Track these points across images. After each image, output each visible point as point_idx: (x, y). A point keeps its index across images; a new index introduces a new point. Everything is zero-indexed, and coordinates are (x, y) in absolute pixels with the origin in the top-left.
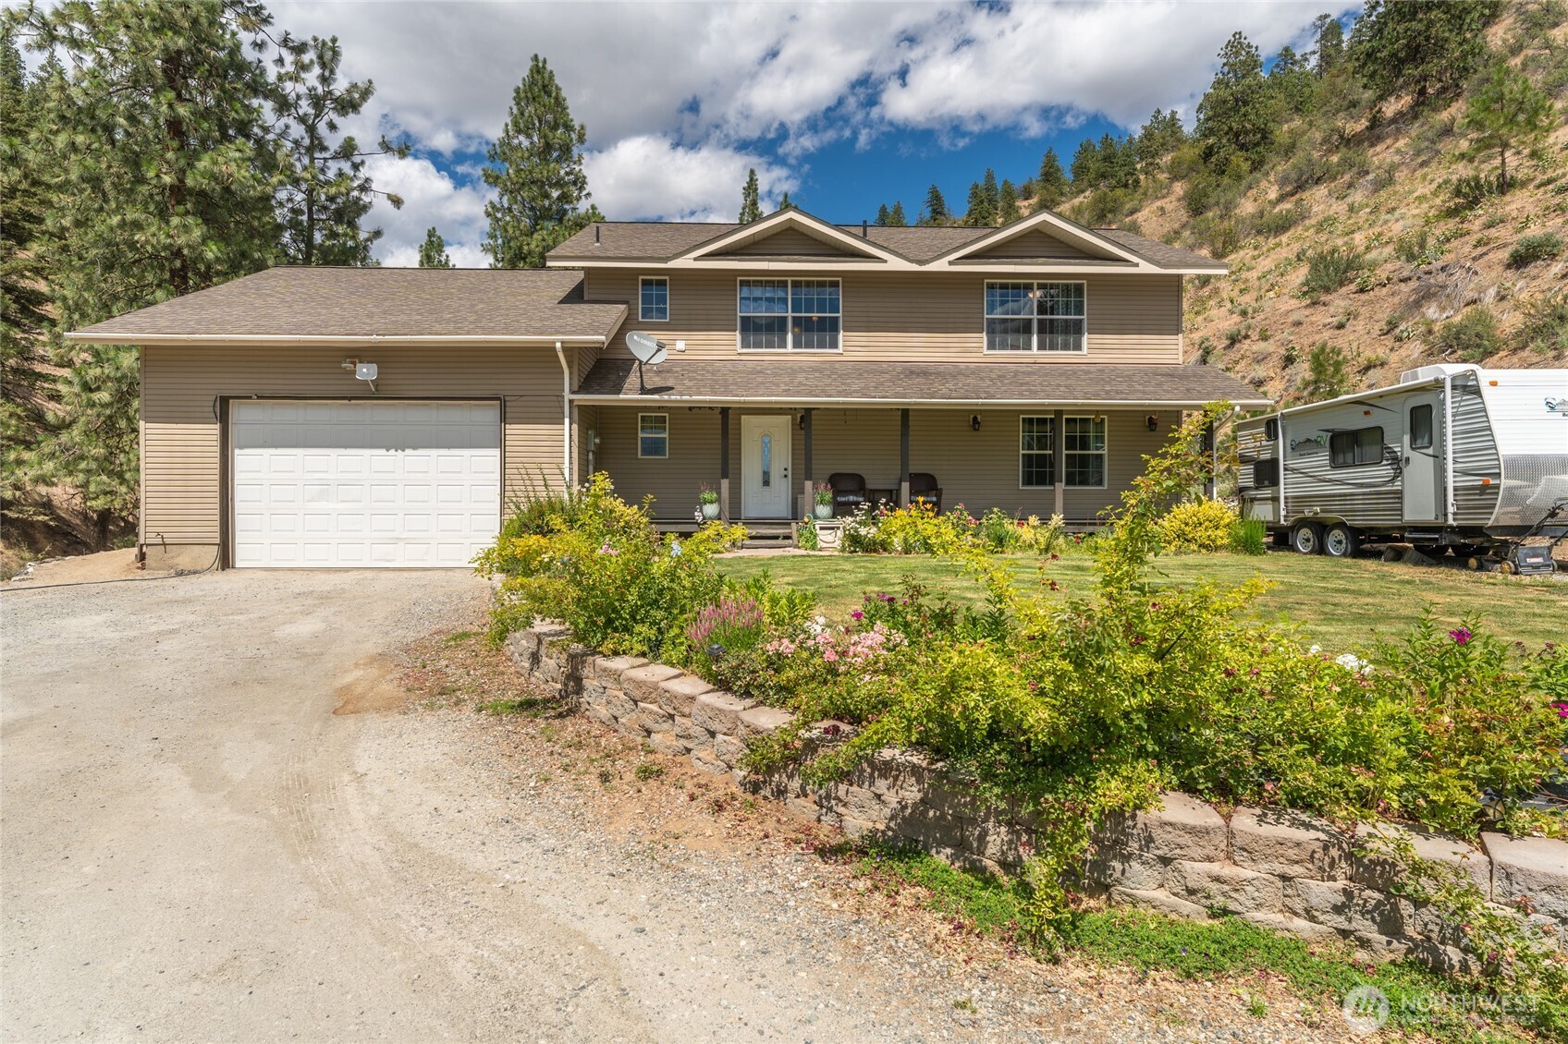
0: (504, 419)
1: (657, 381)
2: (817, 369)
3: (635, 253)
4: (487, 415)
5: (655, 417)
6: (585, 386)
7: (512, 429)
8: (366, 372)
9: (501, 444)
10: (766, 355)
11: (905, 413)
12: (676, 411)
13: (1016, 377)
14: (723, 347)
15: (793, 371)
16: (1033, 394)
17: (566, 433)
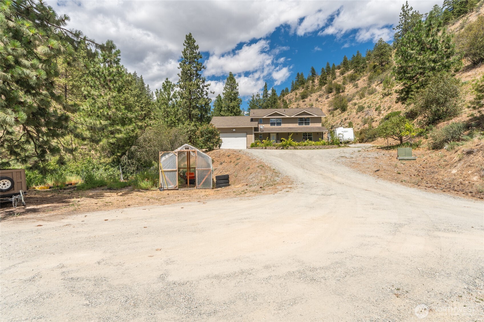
0: (247, 134)
1: (262, 130)
2: (279, 128)
3: (259, 116)
4: (245, 134)
5: (261, 134)
6: (255, 131)
7: (248, 135)
8: (234, 130)
9: (247, 137)
10: (273, 127)
11: (288, 133)
12: (263, 133)
13: (301, 129)
14: (268, 126)
15: (276, 128)
16: (302, 131)
17: (253, 136)
